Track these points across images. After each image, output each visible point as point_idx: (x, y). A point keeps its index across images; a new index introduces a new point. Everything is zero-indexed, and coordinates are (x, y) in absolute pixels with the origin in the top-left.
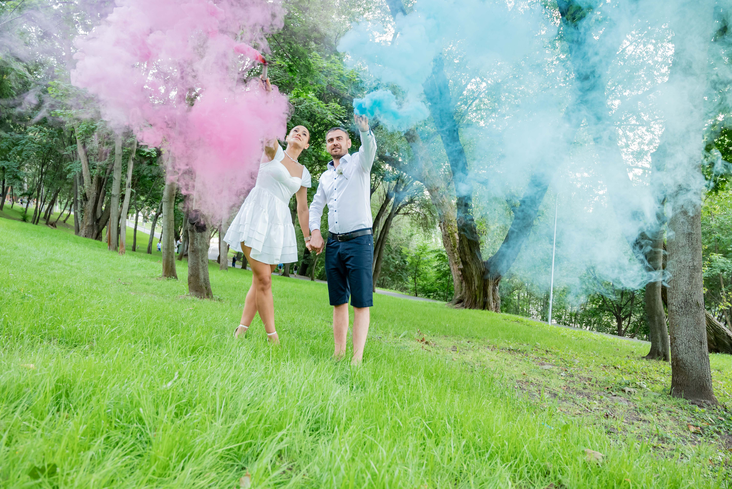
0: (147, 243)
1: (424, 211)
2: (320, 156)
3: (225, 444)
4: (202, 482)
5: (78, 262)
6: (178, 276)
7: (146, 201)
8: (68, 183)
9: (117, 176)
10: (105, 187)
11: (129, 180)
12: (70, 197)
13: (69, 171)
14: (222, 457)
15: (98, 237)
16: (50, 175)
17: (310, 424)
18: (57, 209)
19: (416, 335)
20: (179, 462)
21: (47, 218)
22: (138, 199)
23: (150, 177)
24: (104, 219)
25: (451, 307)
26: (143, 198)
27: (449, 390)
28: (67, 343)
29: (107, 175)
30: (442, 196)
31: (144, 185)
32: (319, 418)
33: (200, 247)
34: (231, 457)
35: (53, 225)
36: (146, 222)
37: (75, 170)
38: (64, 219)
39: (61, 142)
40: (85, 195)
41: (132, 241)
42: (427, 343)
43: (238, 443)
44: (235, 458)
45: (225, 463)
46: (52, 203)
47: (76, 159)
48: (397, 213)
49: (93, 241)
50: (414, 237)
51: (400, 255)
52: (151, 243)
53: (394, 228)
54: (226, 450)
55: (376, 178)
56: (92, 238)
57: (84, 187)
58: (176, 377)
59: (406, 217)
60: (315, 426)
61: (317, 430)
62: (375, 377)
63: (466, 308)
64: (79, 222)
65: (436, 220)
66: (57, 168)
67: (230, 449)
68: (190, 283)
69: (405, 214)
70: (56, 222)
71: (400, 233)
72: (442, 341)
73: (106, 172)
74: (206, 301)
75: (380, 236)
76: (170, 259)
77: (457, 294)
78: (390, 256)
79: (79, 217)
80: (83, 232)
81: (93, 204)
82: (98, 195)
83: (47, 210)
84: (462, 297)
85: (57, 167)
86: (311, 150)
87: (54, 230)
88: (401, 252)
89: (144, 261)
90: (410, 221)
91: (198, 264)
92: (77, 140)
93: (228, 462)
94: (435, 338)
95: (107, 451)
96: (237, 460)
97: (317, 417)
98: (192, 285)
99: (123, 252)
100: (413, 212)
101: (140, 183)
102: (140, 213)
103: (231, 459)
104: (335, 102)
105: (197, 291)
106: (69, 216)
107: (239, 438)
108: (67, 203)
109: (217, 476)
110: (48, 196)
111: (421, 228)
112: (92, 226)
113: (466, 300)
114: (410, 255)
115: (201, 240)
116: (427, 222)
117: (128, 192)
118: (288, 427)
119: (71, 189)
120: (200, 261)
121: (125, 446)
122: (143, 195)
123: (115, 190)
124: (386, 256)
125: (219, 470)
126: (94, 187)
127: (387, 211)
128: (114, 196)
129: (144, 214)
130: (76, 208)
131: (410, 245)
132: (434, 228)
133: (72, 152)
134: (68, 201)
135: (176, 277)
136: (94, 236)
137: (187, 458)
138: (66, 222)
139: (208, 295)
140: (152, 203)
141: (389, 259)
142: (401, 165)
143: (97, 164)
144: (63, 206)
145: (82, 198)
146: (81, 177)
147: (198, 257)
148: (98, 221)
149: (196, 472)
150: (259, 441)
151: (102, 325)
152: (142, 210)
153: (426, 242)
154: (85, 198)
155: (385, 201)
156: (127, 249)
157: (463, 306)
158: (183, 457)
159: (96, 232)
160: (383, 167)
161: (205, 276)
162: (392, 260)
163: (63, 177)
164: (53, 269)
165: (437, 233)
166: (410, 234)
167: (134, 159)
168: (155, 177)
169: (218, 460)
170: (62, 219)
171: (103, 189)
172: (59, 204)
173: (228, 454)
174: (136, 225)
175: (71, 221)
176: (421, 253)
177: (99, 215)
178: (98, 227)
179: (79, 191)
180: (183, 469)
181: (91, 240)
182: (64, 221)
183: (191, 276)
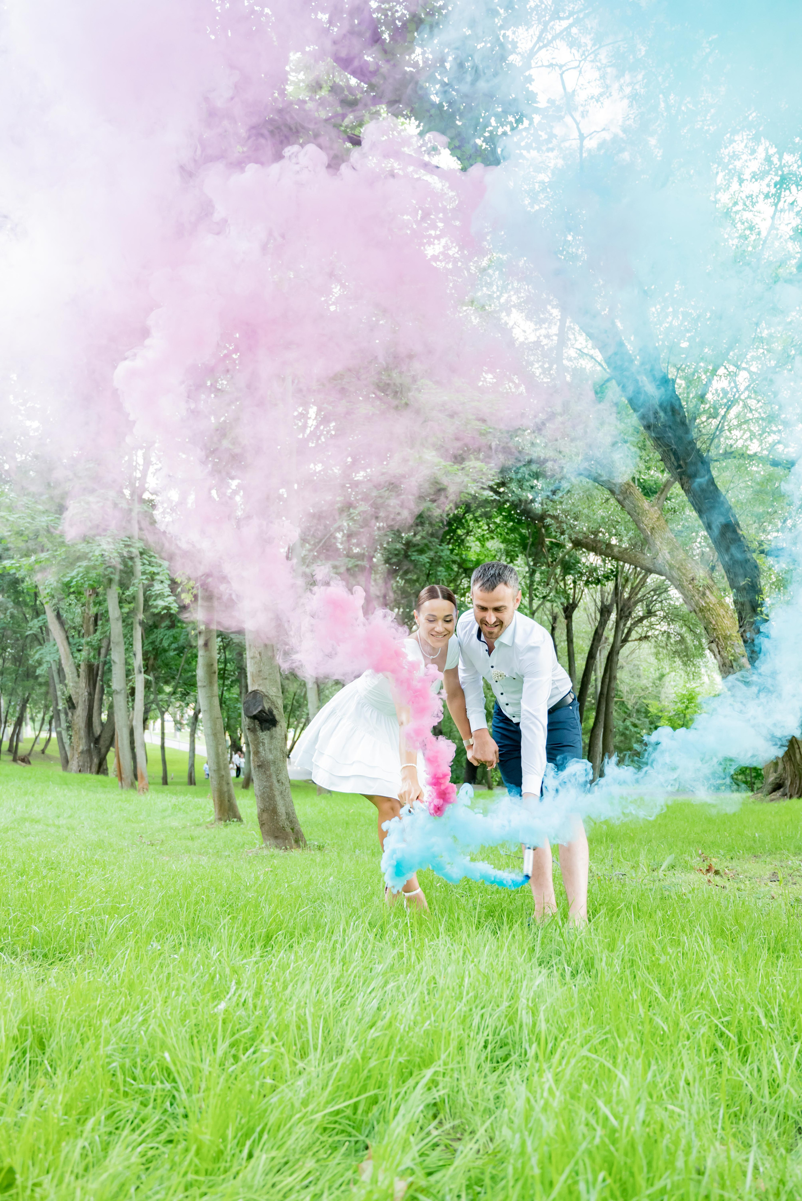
0: (186, 768)
1: (675, 628)
2: (464, 561)
3: (327, 1103)
4: (290, 1179)
5: (70, 817)
6: (243, 816)
7: (174, 693)
8: (40, 684)
9: (117, 656)
10: (102, 680)
11: (138, 661)
12: (47, 707)
13: (40, 663)
14: (325, 1129)
15: (101, 769)
16: (10, 674)
17: (490, 1048)
18: (28, 732)
19: (696, 862)
20: (240, 1144)
21: (13, 750)
22: (160, 691)
23: (175, 650)
24: (106, 736)
25: (762, 801)
26: (168, 689)
27: (765, 954)
28: (45, 956)
29: (102, 659)
30: (704, 594)
31: (167, 665)
32: (506, 1037)
33: (270, 757)
34: (340, 1127)
35: (25, 760)
36: (180, 730)
37: (48, 659)
38: (42, 747)
39: (21, 616)
40: (70, 699)
41: (160, 768)
42: (717, 873)
43: (351, 1098)
44: (350, 1129)
45: (331, 1140)
46: (19, 723)
47: (48, 640)
48: (625, 641)
49: (94, 777)
50: (666, 679)
51: (646, 717)
52: (192, 766)
53: (626, 669)
54: (331, 1114)
55: (574, 582)
56: (91, 772)
57: (66, 685)
58: (232, 991)
59: (645, 644)
60: (500, 1053)
61: (505, 1059)
62: (611, 947)
63: (791, 797)
64: (67, 748)
65: (704, 641)
66: (20, 662)
67: (338, 1112)
68: (262, 825)
69: (640, 639)
70: (29, 754)
71: (639, 676)
72: (751, 867)
73: (99, 654)
74: (296, 853)
75: (602, 687)
76: (225, 789)
77: (768, 773)
78: (628, 723)
79: (66, 740)
80: (74, 764)
81: (85, 714)
82: (91, 695)
83: (13, 735)
84: (780, 777)
85: (19, 660)
86: (448, 553)
87: (28, 767)
88: (647, 712)
89: (182, 799)
90: (653, 650)
91: (271, 788)
92: (46, 606)
93: (337, 1138)
94: (734, 863)
95: (112, 1138)
96: (354, 1132)
97: (503, 1033)
98: (266, 827)
99: (145, 789)
100: (657, 633)
101: (159, 662)
102: (167, 716)
103: (343, 1131)
104: (477, 459)
105: (276, 837)
106: (49, 740)
107: (353, 1088)
108: (43, 719)
109: (316, 1166)
110: (11, 711)
111: (677, 659)
112: (89, 751)
113: (788, 783)
114: (665, 714)
115: (271, 743)
116: (686, 648)
117: (139, 680)
118: (443, 1056)
119: (47, 693)
120: (275, 781)
121: (143, 1126)
122: (167, 683)
123: (117, 681)
124: (620, 723)
125: (322, 1155)
126: (83, 683)
127: (607, 639)
128: (118, 693)
129: (174, 717)
130: (59, 725)
131: (663, 696)
132: (702, 655)
133: (41, 628)
134: (45, 714)
135: (240, 819)
136: (95, 768)
137: (256, 1135)
138: (47, 752)
139: (297, 841)
140: (185, 694)
141: (626, 728)
142: (616, 550)
143: (83, 641)
144: (38, 725)
145: (66, 706)
146: (60, 671)
147: (270, 776)
148: (97, 741)
149: (276, 1162)
150: (391, 1092)
151: (103, 917)
152: (171, 709)
153: (692, 685)
154: (71, 704)
155: (600, 622)
156: (154, 784)
157: (784, 795)
158: (247, 1136)
159: (96, 761)
160: (583, 560)
161: (287, 808)
162: (633, 729)
163: (30, 674)
164: (27, 835)
165: (710, 665)
166: (657, 675)
167: (141, 623)
168: (184, 648)
169: (317, 1135)
170: (38, 748)
171: (99, 684)
172: (30, 723)
173: (336, 1122)
174: (163, 738)
175: (54, 749)
176: (687, 708)
177: (97, 730)
178: (99, 752)
179: (59, 693)
180: (250, 1156)
181: (89, 776)
182: (43, 751)
183: (263, 811)
